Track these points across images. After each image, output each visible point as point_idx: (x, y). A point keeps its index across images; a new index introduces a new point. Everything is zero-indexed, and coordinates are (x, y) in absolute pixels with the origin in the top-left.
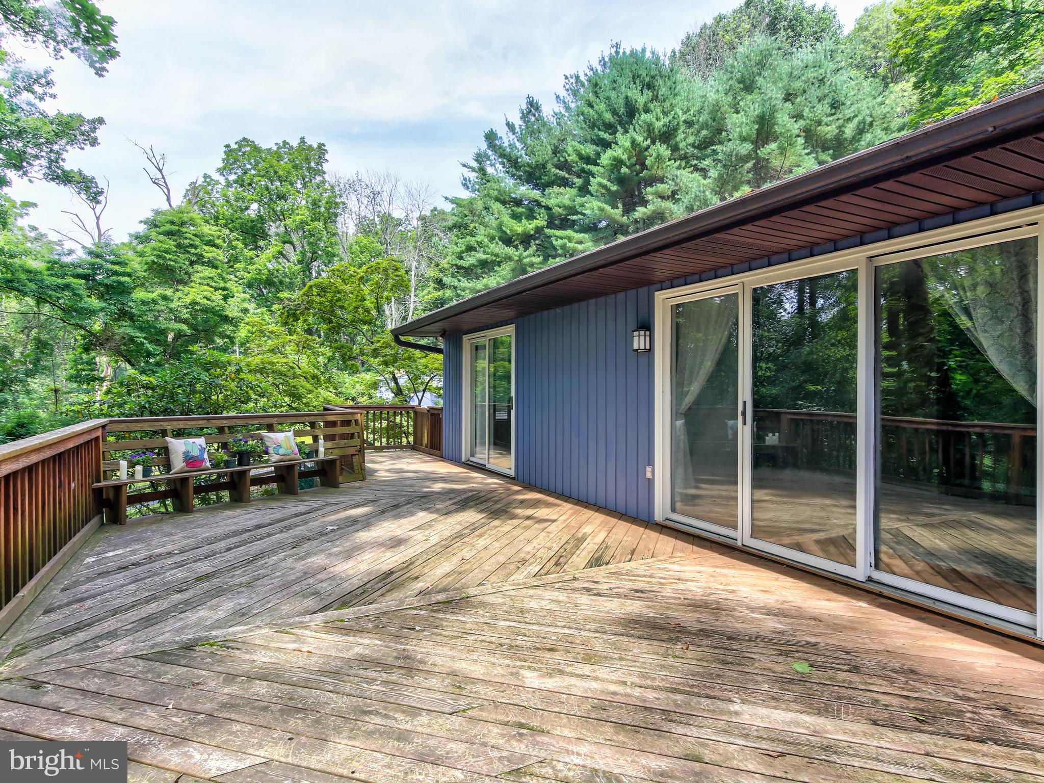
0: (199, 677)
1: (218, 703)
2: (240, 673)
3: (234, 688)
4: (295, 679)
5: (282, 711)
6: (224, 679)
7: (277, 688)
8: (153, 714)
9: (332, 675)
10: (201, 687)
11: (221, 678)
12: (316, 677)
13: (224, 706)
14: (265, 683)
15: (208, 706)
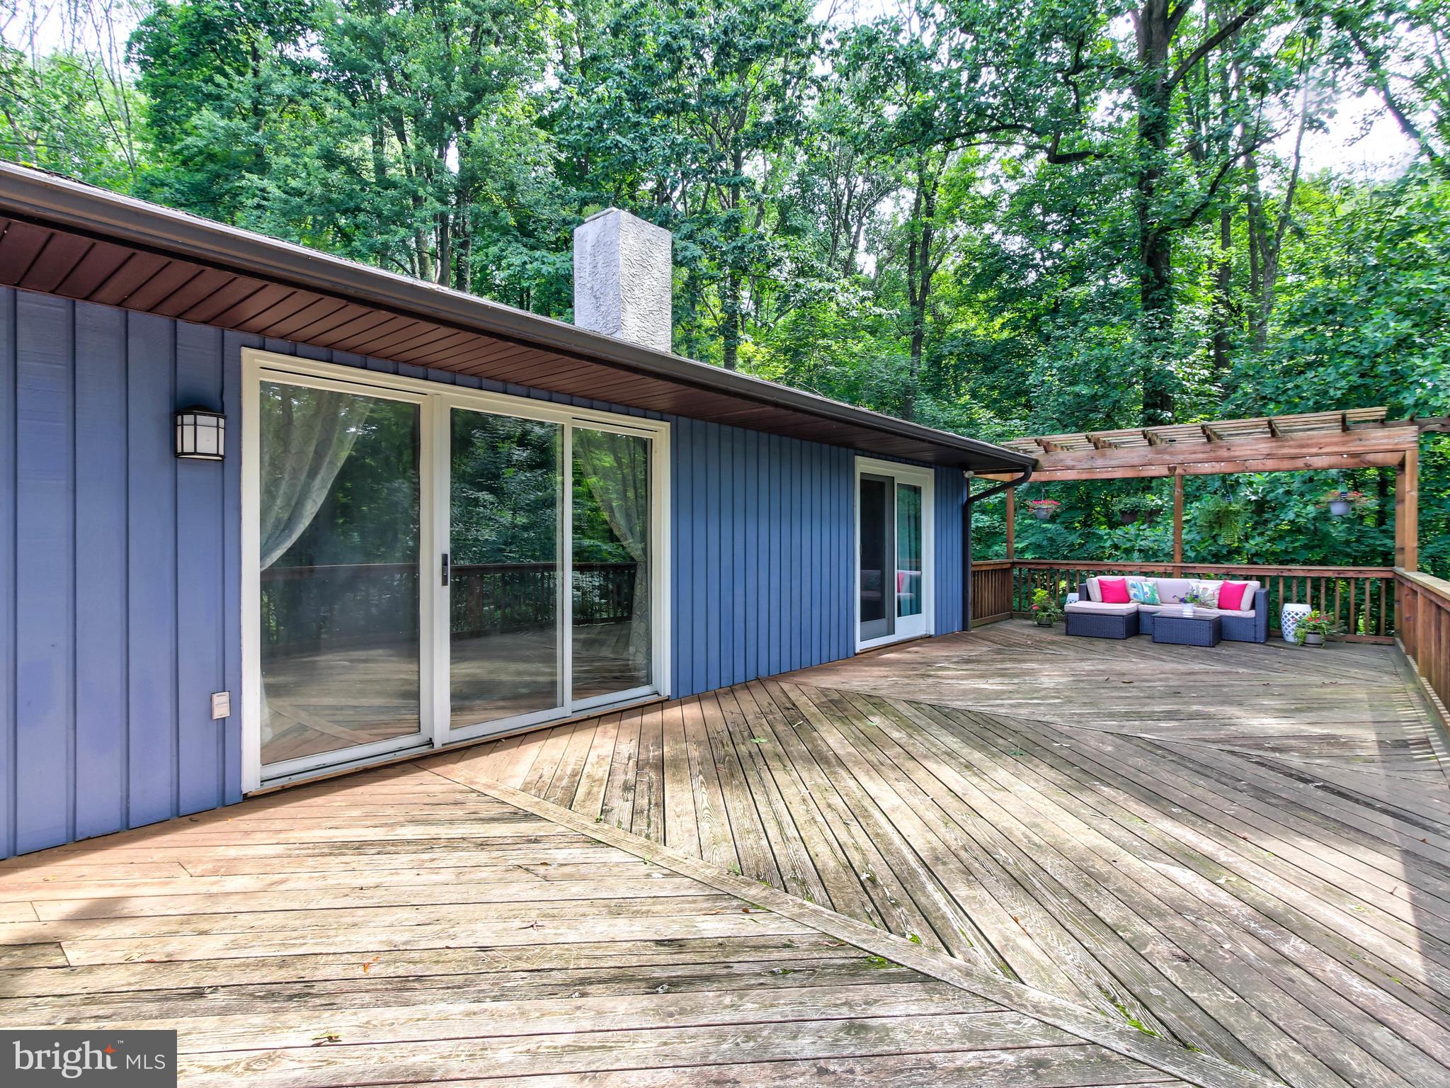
0: (1177, 969)
1: (1165, 921)
2: (1121, 945)
3: (1139, 928)
4: (1066, 901)
5: (1106, 880)
6: (1146, 946)
7: (1092, 900)
8: (1246, 949)
9: (1027, 887)
10: (1179, 952)
11: (1148, 950)
12: (1044, 891)
13: (1161, 915)
14: (1101, 914)
15: (1178, 923)
